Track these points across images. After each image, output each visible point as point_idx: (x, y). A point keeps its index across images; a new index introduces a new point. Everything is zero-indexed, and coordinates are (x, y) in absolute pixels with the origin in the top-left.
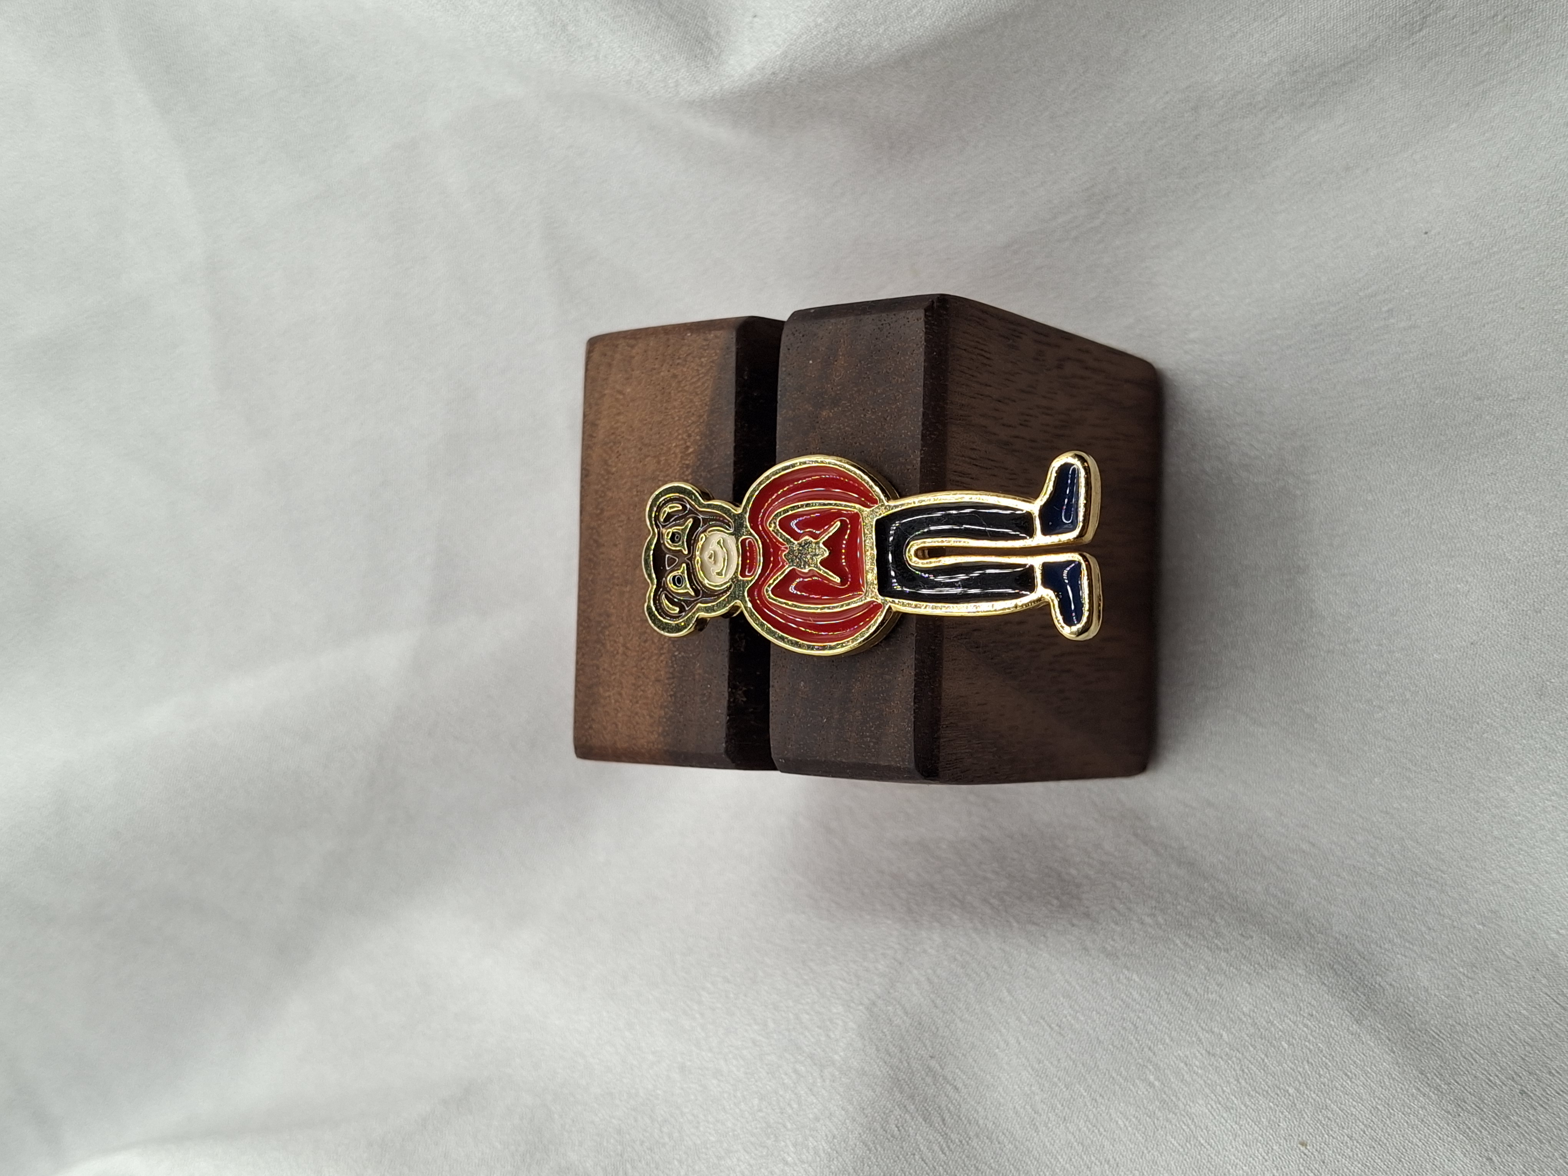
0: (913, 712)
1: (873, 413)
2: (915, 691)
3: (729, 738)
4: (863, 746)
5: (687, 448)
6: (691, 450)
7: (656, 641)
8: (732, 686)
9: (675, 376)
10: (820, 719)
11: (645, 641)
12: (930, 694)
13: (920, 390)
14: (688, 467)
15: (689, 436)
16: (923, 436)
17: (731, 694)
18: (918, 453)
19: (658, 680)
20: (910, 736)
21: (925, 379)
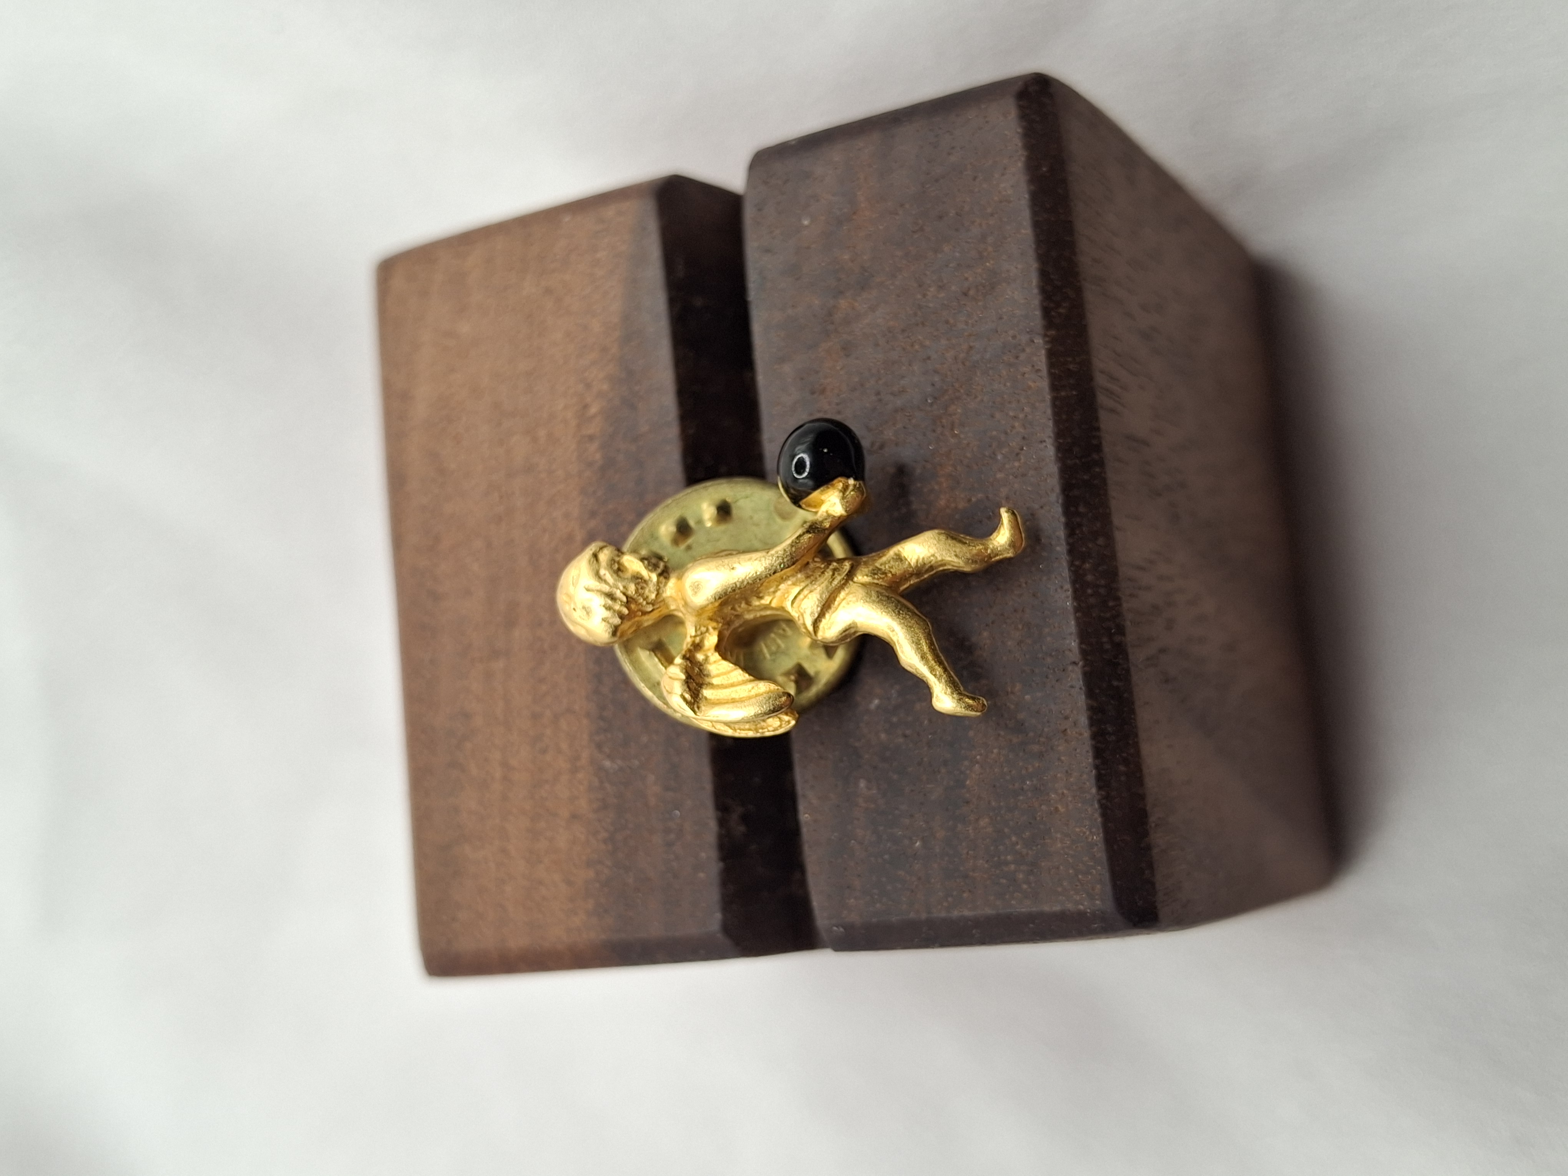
0: (1097, 806)
1: (941, 288)
2: (1097, 767)
3: (728, 903)
4: (1004, 881)
5: (586, 407)
6: (593, 410)
7: (564, 746)
8: (722, 808)
9: (548, 291)
10: (906, 842)
11: (544, 751)
12: (1122, 768)
13: (1027, 231)
14: (591, 438)
15: (588, 386)
16: (1046, 312)
17: (722, 822)
18: (1039, 341)
19: (574, 817)
20: (1100, 852)
21: (1034, 213)
